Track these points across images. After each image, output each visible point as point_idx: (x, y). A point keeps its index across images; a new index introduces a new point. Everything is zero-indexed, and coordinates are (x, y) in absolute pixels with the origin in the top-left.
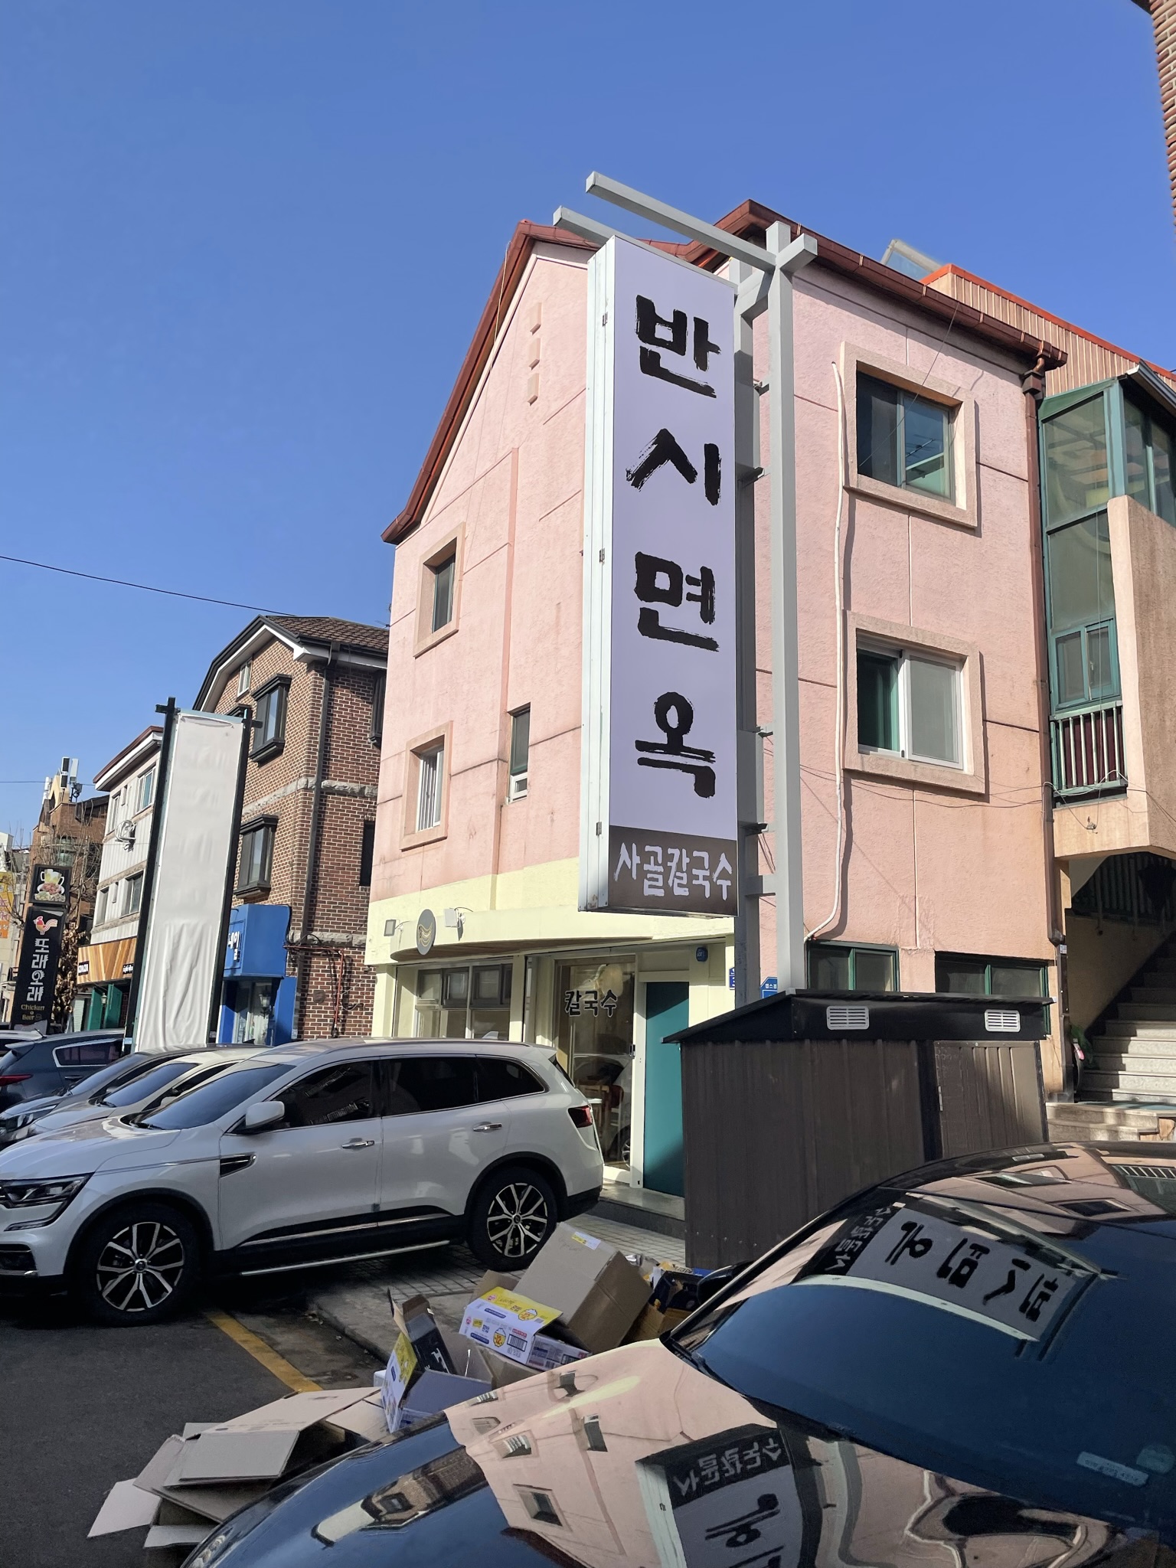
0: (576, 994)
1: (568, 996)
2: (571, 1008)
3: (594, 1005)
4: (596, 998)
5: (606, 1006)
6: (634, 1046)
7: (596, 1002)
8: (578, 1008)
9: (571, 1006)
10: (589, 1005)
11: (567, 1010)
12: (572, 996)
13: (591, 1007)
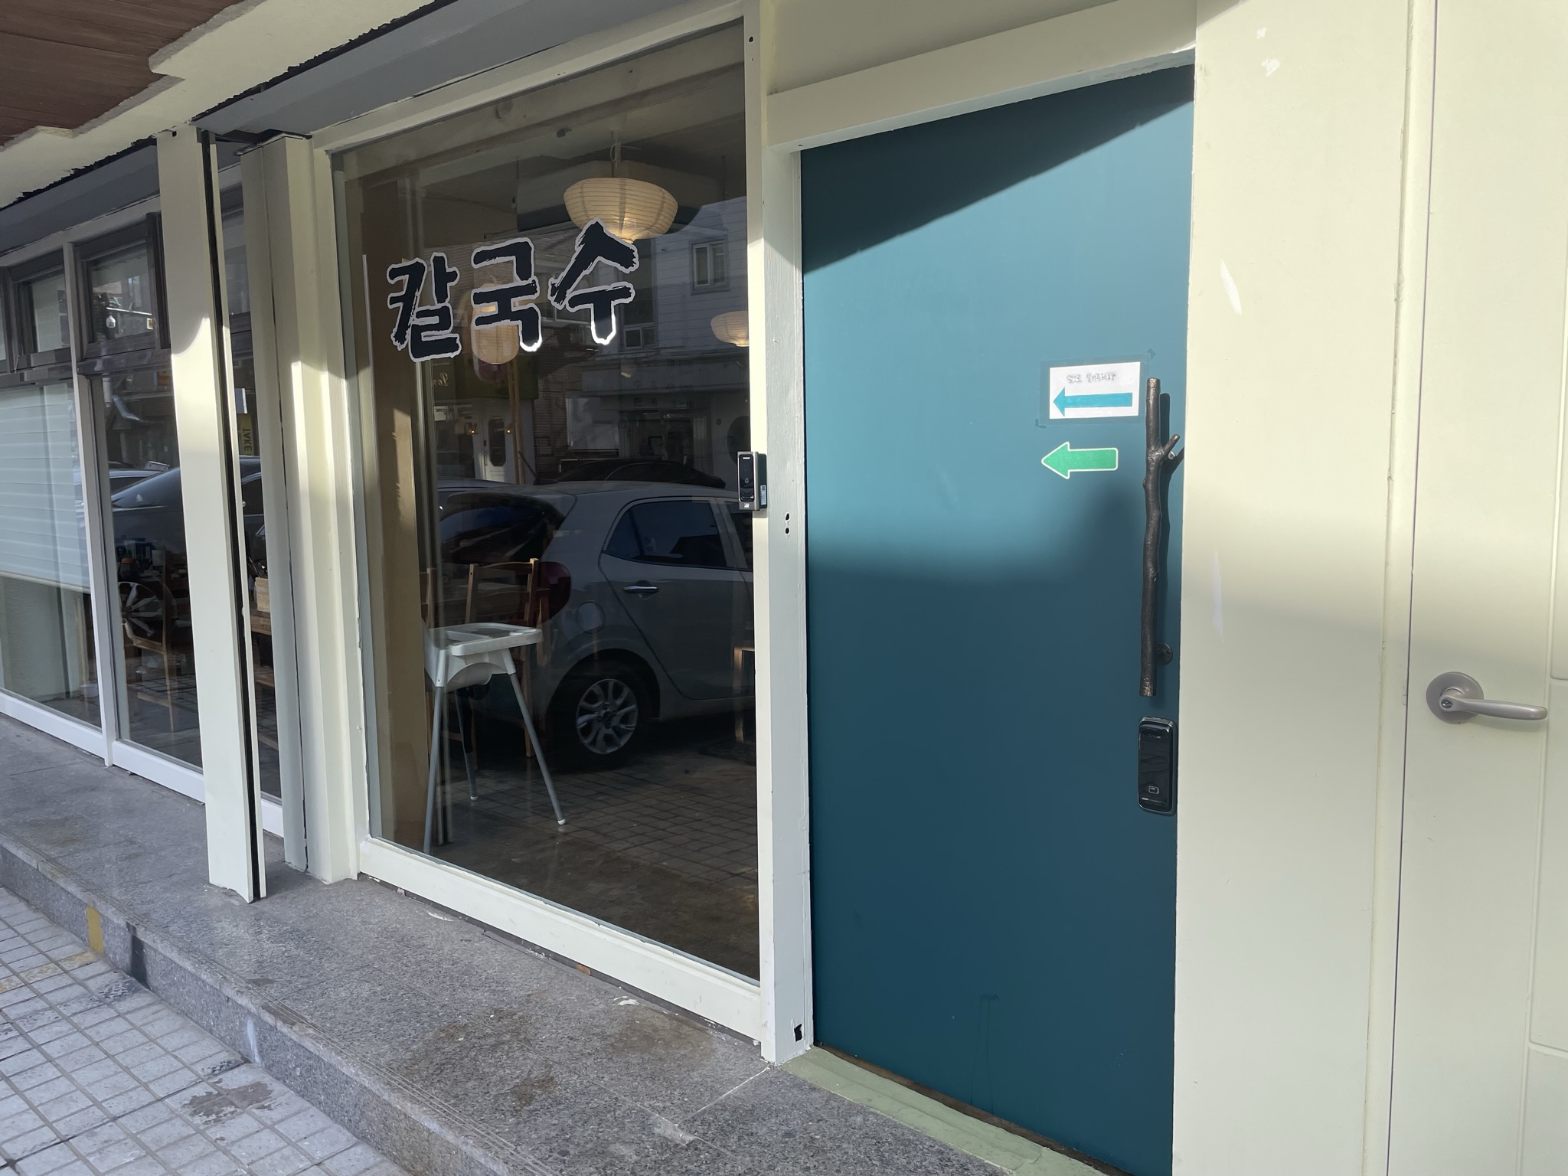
0: (430, 269)
1: (398, 286)
2: (418, 330)
3: (517, 304)
4: (524, 273)
5: (574, 302)
6: (762, 459)
7: (530, 290)
8: (443, 325)
9: (414, 320)
10: (492, 308)
11: (401, 337)
12: (414, 285)
13: (505, 313)
